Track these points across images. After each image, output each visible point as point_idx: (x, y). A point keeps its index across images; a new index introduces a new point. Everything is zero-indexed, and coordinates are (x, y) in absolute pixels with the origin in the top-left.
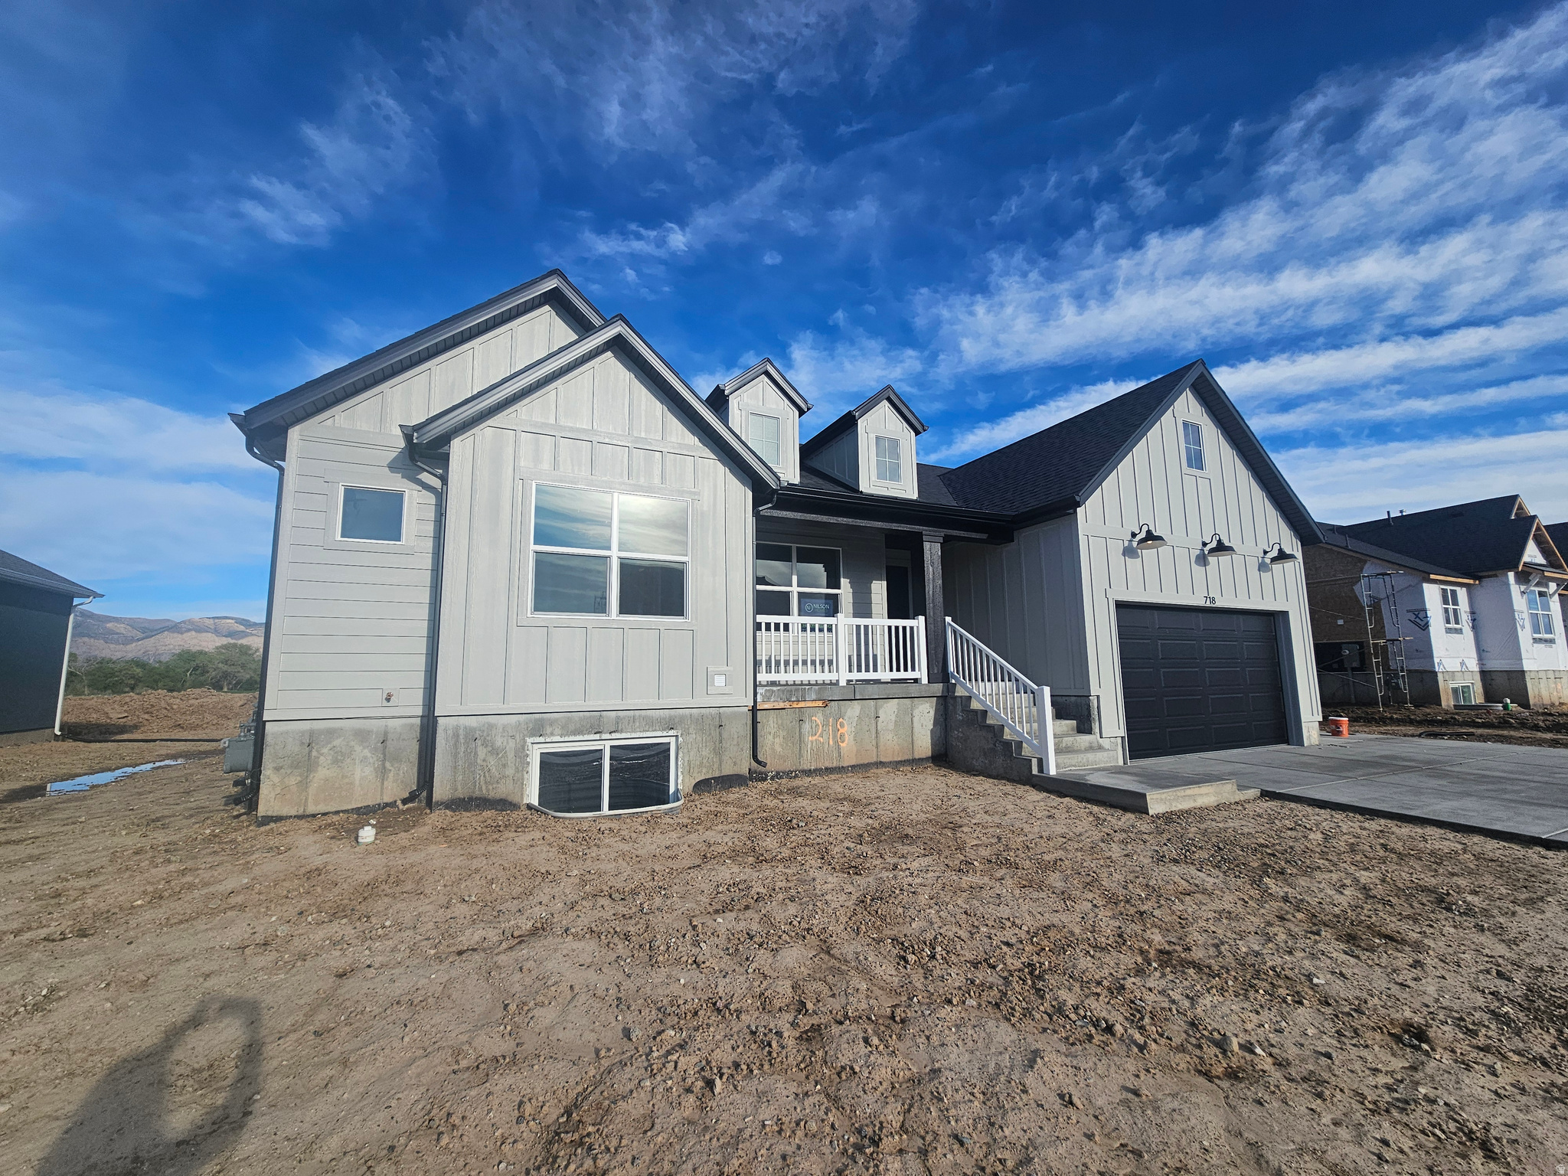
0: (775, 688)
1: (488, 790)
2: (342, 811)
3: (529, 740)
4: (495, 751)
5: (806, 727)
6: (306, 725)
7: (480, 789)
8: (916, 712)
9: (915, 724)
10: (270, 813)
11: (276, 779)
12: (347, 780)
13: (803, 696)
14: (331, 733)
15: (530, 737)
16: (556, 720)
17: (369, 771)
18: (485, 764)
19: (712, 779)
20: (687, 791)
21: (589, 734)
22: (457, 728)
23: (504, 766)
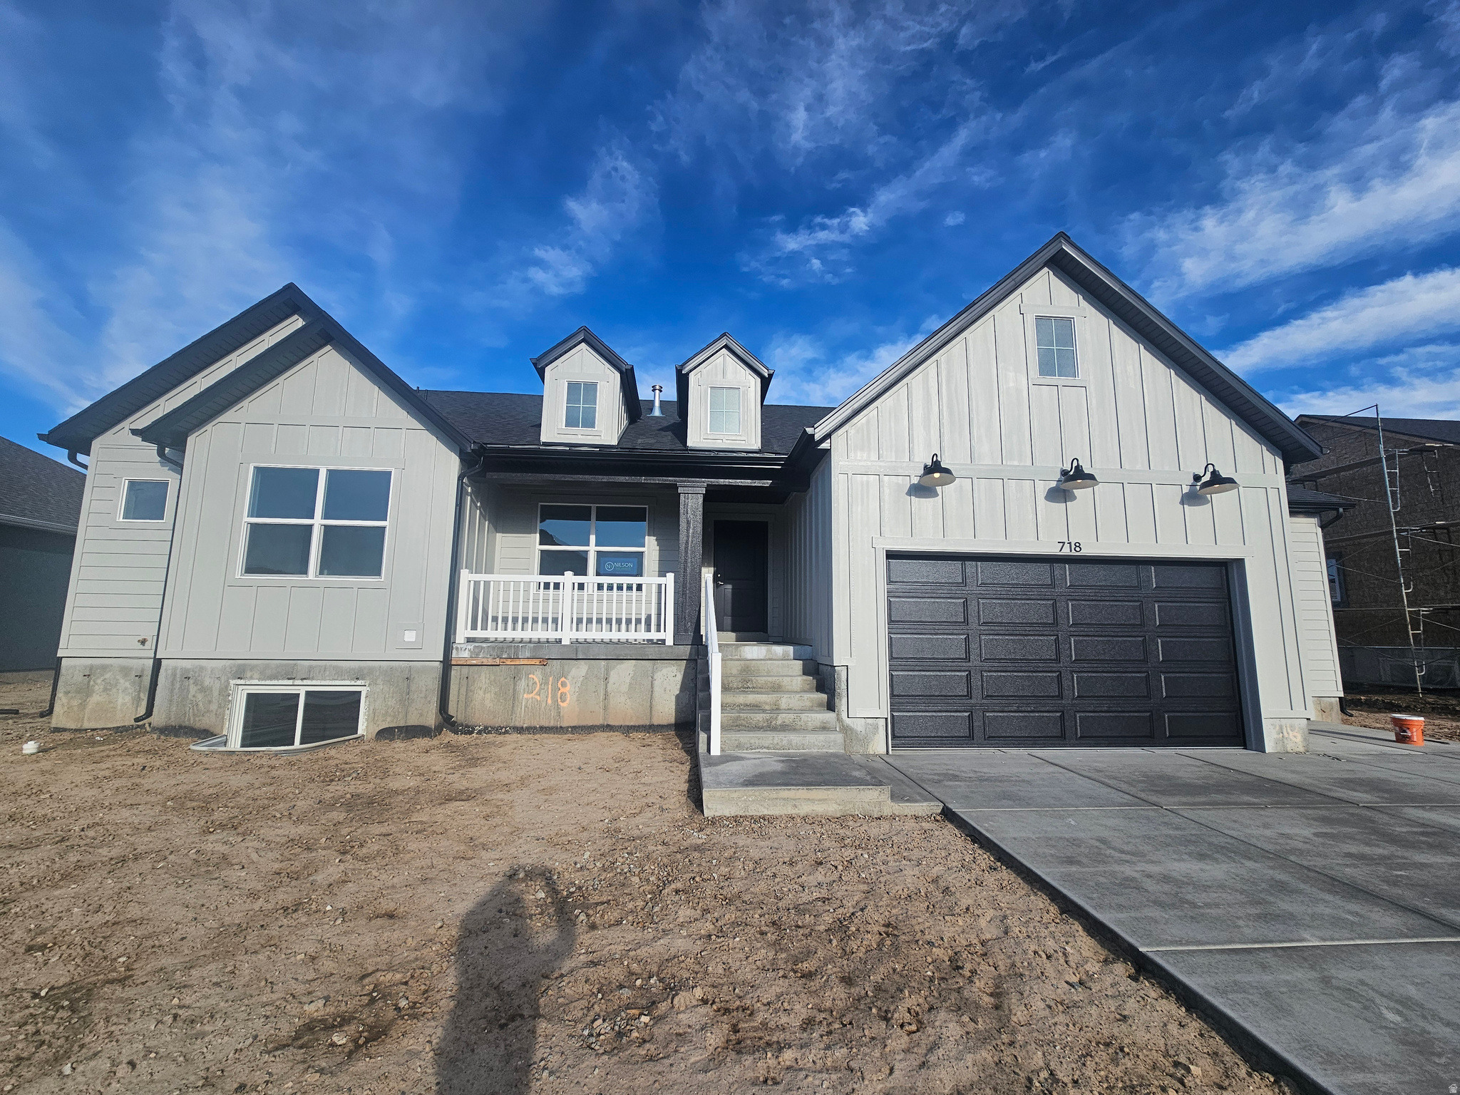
0: (484, 645)
1: (195, 721)
2: (106, 729)
3: (232, 682)
4: (203, 690)
5: (522, 684)
6: (89, 661)
7: (189, 720)
8: (658, 676)
9: (656, 689)
10: (59, 726)
11: (64, 700)
12: (112, 705)
13: (516, 653)
14: (104, 668)
15: (234, 678)
16: (257, 666)
17: (128, 699)
18: (194, 699)
19: (395, 728)
20: (370, 737)
21: (283, 679)
22: (175, 669)
23: (210, 702)
